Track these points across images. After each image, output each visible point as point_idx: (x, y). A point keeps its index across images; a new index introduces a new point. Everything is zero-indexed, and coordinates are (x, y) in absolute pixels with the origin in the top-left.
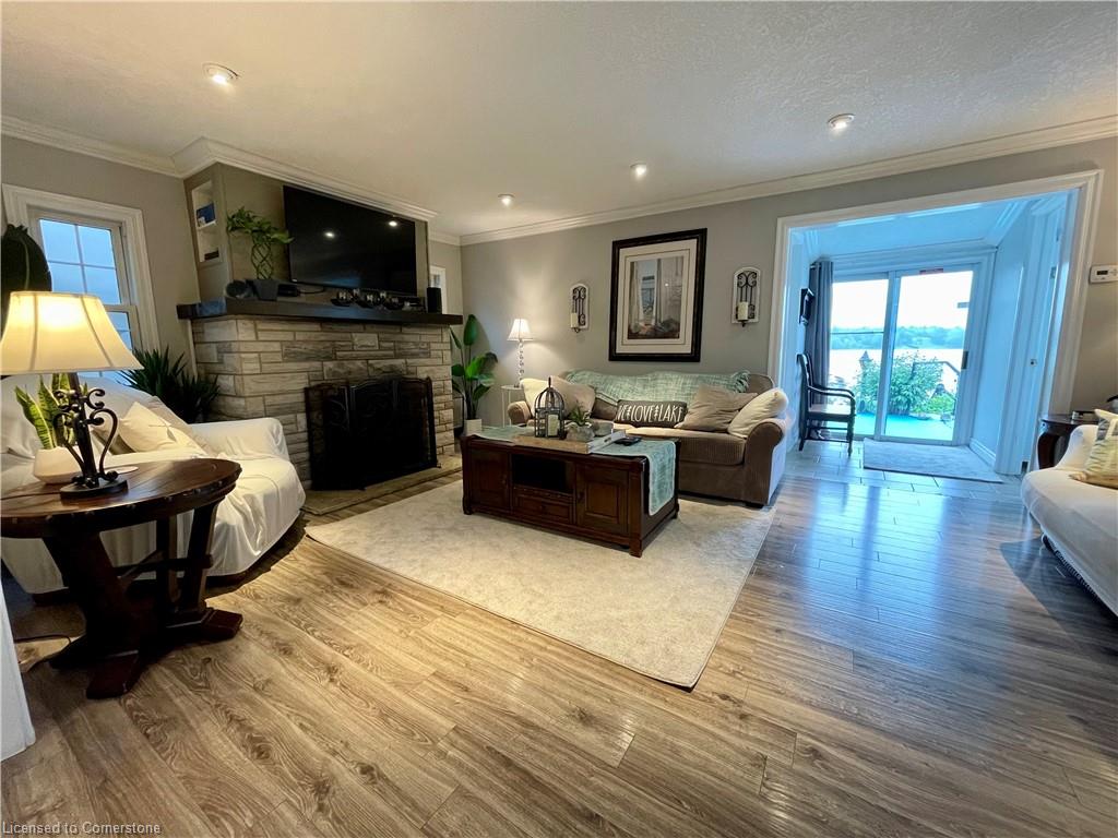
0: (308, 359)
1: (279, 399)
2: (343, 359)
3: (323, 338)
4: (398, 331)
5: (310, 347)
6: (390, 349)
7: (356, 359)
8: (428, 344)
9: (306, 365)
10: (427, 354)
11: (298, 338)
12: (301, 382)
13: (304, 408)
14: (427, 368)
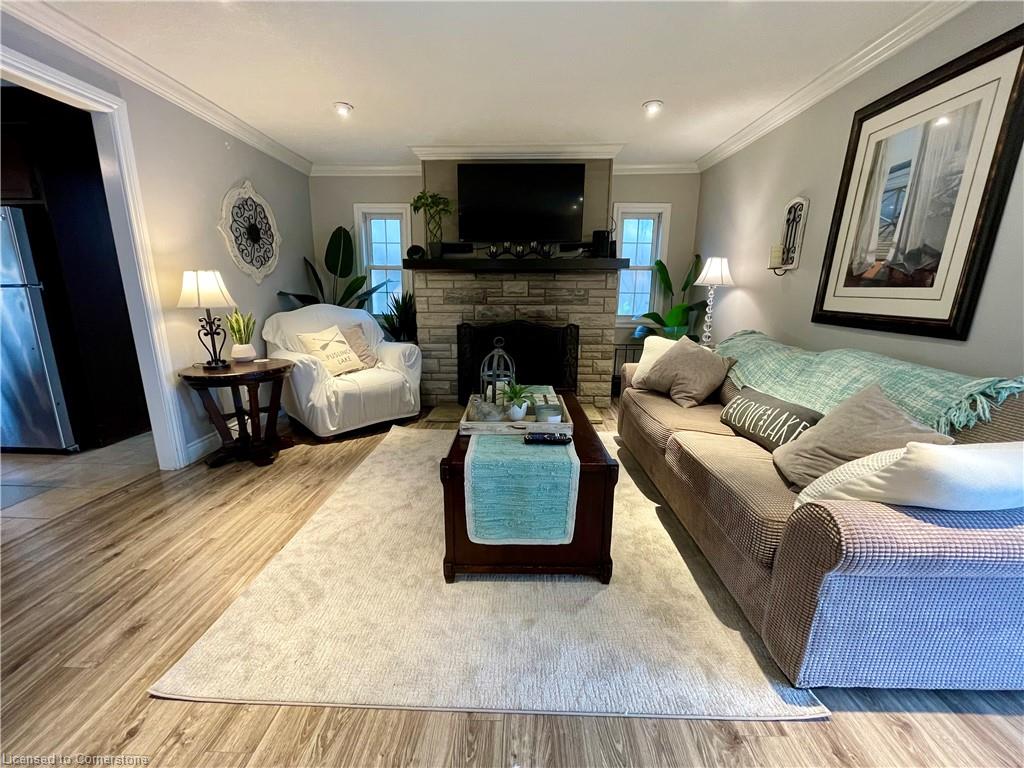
0: (462, 303)
1: (439, 332)
2: (493, 303)
3: (476, 286)
4: (552, 278)
5: (465, 293)
6: (539, 295)
7: (504, 304)
8: (587, 291)
9: (459, 307)
10: (584, 301)
11: (456, 286)
12: (456, 321)
13: (456, 341)
14: (582, 316)
